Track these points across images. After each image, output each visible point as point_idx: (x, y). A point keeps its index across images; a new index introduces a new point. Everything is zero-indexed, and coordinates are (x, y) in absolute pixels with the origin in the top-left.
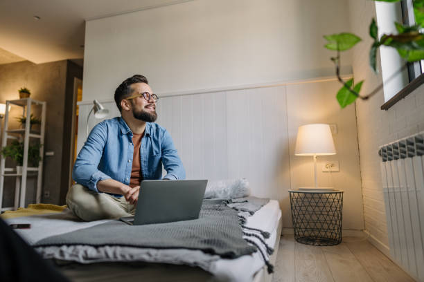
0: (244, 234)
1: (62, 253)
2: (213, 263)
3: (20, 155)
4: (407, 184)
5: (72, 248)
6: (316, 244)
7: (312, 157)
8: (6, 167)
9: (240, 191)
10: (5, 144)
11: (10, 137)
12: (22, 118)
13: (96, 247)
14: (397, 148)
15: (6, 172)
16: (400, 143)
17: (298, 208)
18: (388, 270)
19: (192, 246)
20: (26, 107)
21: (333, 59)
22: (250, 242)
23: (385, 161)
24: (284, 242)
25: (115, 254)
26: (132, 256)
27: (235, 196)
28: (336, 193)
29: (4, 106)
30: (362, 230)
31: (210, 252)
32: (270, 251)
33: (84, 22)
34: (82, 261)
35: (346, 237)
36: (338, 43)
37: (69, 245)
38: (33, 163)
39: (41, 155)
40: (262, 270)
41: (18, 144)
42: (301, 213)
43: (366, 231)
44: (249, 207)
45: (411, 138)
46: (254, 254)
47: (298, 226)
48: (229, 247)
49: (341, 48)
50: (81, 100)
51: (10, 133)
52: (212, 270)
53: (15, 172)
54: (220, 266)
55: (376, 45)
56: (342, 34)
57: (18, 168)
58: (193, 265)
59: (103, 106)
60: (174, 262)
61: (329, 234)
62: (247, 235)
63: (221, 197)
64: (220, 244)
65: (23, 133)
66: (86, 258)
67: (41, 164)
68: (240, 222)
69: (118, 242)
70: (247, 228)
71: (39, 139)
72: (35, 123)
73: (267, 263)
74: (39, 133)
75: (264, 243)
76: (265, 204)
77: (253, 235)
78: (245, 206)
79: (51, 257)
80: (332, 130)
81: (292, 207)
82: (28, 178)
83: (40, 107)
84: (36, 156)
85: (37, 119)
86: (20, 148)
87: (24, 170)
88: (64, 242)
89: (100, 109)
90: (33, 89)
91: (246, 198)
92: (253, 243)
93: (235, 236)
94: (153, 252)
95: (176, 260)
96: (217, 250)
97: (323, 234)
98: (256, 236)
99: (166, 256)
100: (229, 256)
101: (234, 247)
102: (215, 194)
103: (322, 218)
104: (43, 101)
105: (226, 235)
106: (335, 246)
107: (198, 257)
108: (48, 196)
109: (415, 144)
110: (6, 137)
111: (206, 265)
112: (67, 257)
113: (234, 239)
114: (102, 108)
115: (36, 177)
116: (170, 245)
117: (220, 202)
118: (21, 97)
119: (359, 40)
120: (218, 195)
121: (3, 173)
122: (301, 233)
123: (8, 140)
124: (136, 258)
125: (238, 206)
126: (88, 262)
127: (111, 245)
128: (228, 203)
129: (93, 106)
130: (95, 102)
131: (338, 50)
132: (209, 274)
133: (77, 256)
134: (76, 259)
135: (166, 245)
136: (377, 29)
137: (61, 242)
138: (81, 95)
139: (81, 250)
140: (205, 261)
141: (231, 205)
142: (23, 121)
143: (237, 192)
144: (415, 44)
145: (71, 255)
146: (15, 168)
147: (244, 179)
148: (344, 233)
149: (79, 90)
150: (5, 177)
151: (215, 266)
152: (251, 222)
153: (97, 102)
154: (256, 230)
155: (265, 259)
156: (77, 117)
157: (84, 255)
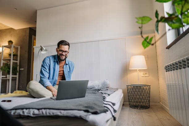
0: (104, 104)
1: (23, 112)
2: (88, 116)
3: (9, 70)
4: (179, 82)
5: (28, 110)
6: (139, 108)
7: (137, 70)
8: (2, 75)
9: (105, 85)
10: (2, 65)
11: (4, 62)
12: (9, 53)
13: (38, 109)
14: (174, 65)
15: (2, 78)
16: (175, 63)
17: (131, 93)
18: (169, 120)
19: (80, 109)
20: (11, 48)
21: (140, 28)
22: (106, 107)
23: (167, 71)
24: (124, 107)
25: (46, 113)
26: (53, 113)
27: (103, 87)
28: (147, 86)
29: (1, 48)
30: (159, 102)
31: (87, 111)
32: (115, 111)
33: (36, 11)
34: (32, 115)
35: (152, 105)
36: (142, 20)
37: (26, 109)
38: (14, 73)
39: (18, 70)
40: (111, 119)
41: (8, 65)
42: (132, 95)
43: (160, 103)
44: (108, 92)
45: (180, 60)
46: (107, 112)
47: (130, 100)
48: (96, 109)
49: (143, 23)
50: (35, 45)
51: (4, 60)
52: (87, 119)
53: (6, 77)
54: (91, 118)
55: (158, 21)
56: (144, 17)
57: (8, 76)
58: (79, 117)
59: (45, 48)
60: (71, 116)
61: (144, 104)
62: (105, 104)
63: (97, 88)
64: (92, 108)
65: (10, 60)
66: (34, 114)
67: (18, 74)
68: (103, 99)
69: (48, 107)
70: (106, 101)
71: (17, 63)
72: (15, 55)
73: (113, 116)
74: (17, 60)
75: (113, 108)
76: (116, 91)
77: (108, 104)
78: (106, 92)
79: (18, 114)
80: (145, 58)
81: (128, 92)
82: (12, 80)
83: (17, 48)
84: (16, 71)
85: (16, 54)
86: (8, 67)
87: (10, 77)
88: (24, 108)
89: (43, 49)
90: (14, 40)
91: (107, 88)
92: (107, 108)
93: (100, 105)
94: (62, 111)
95: (72, 115)
96: (90, 110)
97: (142, 104)
98: (109, 105)
99: (68, 113)
100: (95, 113)
101: (98, 109)
102: (94, 87)
103: (141, 97)
104: (18, 46)
105: (95, 104)
106: (147, 109)
107: (82, 114)
108: (21, 88)
109: (182, 63)
110: (2, 62)
111: (85, 117)
112: (26, 114)
113: (99, 106)
114: (44, 49)
115: (16, 80)
116: (70, 108)
117: (96, 90)
118: (9, 44)
119: (151, 19)
120: (95, 87)
121: (1, 78)
122: (132, 104)
123: (3, 63)
124: (55, 114)
125: (103, 92)
126: (34, 116)
127: (45, 109)
128: (99, 90)
129: (40, 48)
130: (41, 46)
131: (142, 23)
132: (86, 121)
133: (30, 113)
134: (29, 115)
135: (68, 108)
136: (158, 14)
137: (23, 108)
138: (35, 43)
139: (32, 111)
140: (85, 115)
141: (100, 92)
142: (10, 55)
143: (104, 86)
144: (174, 21)
145: (27, 113)
146: (6, 76)
147: (107, 80)
148: (151, 104)
149: (34, 41)
150: (2, 80)
151: (89, 118)
152: (108, 99)
153: (42, 46)
154: (110, 102)
155: (112, 115)
156: (34, 53)
157: (33, 113)
